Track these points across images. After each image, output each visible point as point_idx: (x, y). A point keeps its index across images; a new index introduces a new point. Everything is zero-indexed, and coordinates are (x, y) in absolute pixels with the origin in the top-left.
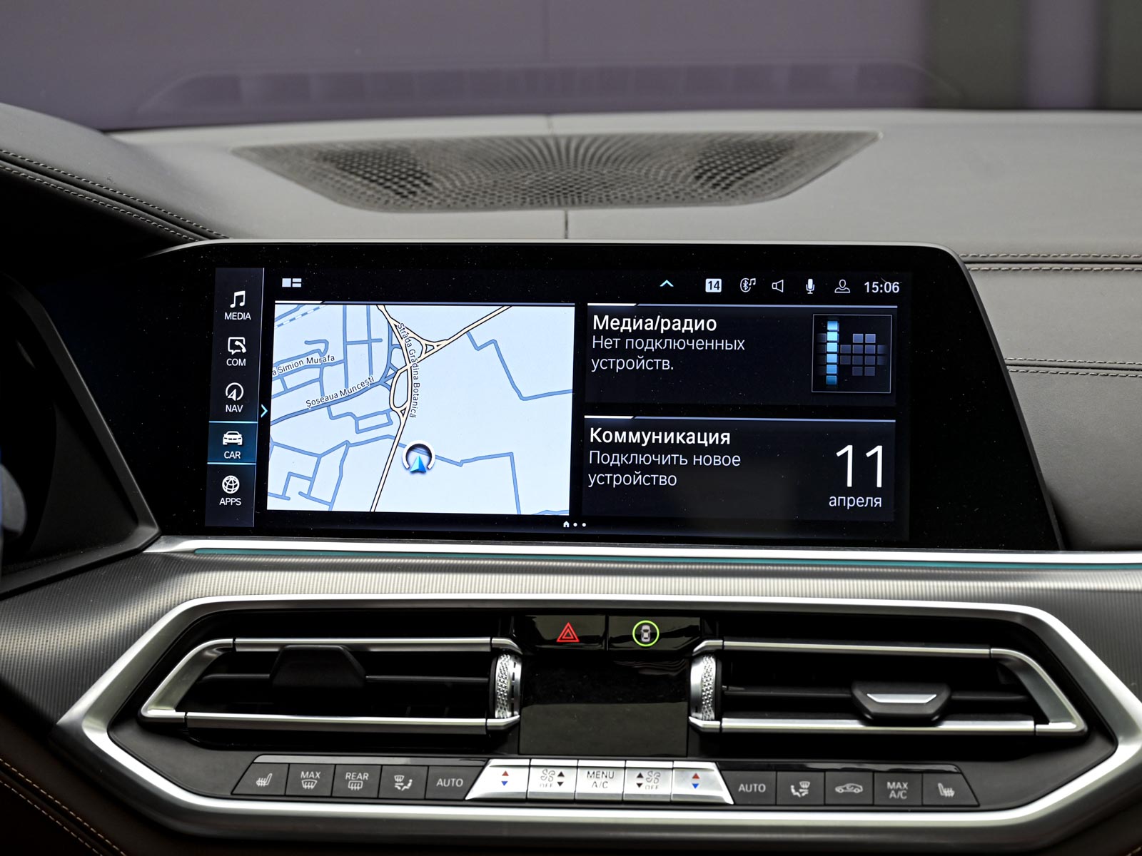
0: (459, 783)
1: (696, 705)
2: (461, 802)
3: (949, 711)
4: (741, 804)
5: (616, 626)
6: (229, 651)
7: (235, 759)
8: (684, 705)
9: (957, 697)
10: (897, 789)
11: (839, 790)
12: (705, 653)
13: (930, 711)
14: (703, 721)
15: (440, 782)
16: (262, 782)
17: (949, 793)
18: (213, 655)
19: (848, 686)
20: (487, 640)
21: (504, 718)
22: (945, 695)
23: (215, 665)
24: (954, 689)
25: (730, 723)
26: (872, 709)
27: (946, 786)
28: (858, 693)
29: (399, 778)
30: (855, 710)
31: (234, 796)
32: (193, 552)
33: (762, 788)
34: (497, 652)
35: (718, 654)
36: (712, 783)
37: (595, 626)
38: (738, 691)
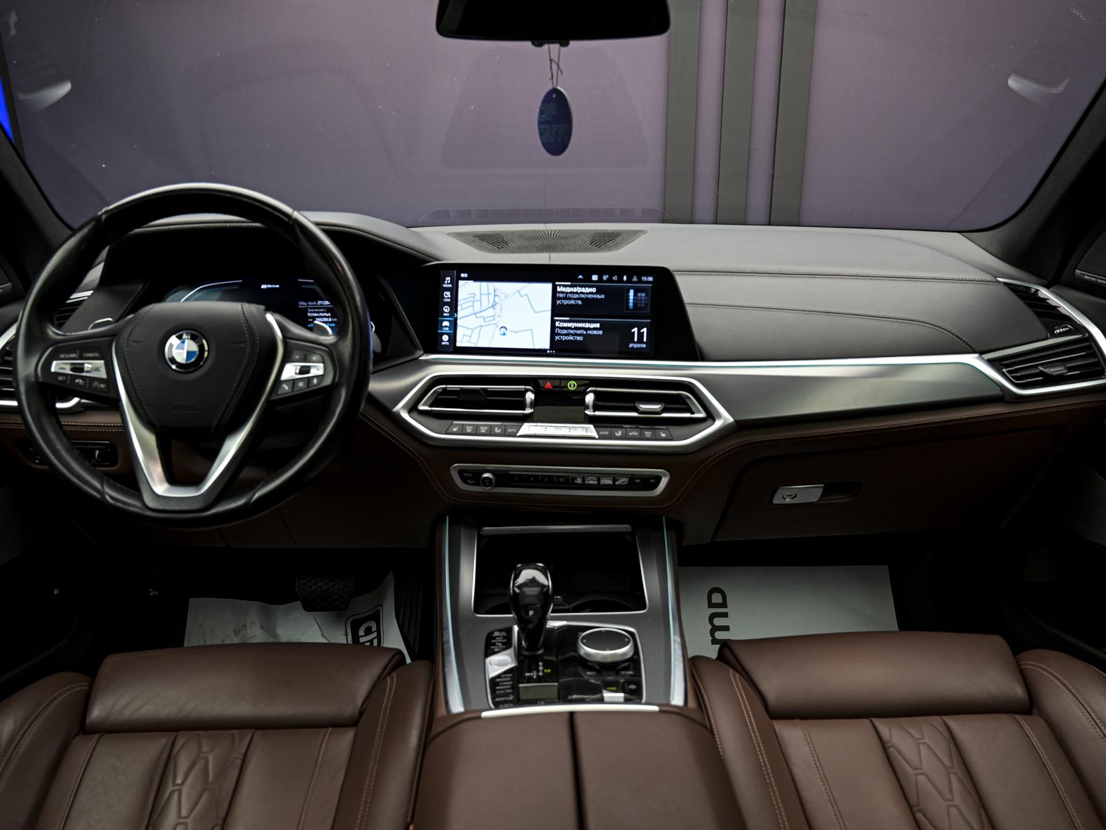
0: (514, 430)
1: (587, 407)
2: (514, 435)
3: (664, 410)
4: (601, 437)
5: (563, 383)
6: (445, 389)
7: (447, 422)
8: (584, 407)
9: (668, 406)
10: (648, 434)
11: (630, 434)
12: (590, 392)
13: (659, 410)
14: (589, 412)
15: (509, 430)
16: (455, 430)
17: (664, 435)
18: (440, 390)
19: (634, 402)
20: (523, 387)
21: (528, 411)
22: (663, 405)
23: (441, 394)
24: (666, 403)
25: (598, 413)
26: (641, 410)
27: (663, 433)
28: (637, 405)
29: (496, 429)
30: (636, 410)
31: (446, 434)
32: (434, 359)
33: (607, 433)
34: (527, 391)
35: (594, 392)
36: (592, 432)
37: (557, 383)
38: (600, 403)
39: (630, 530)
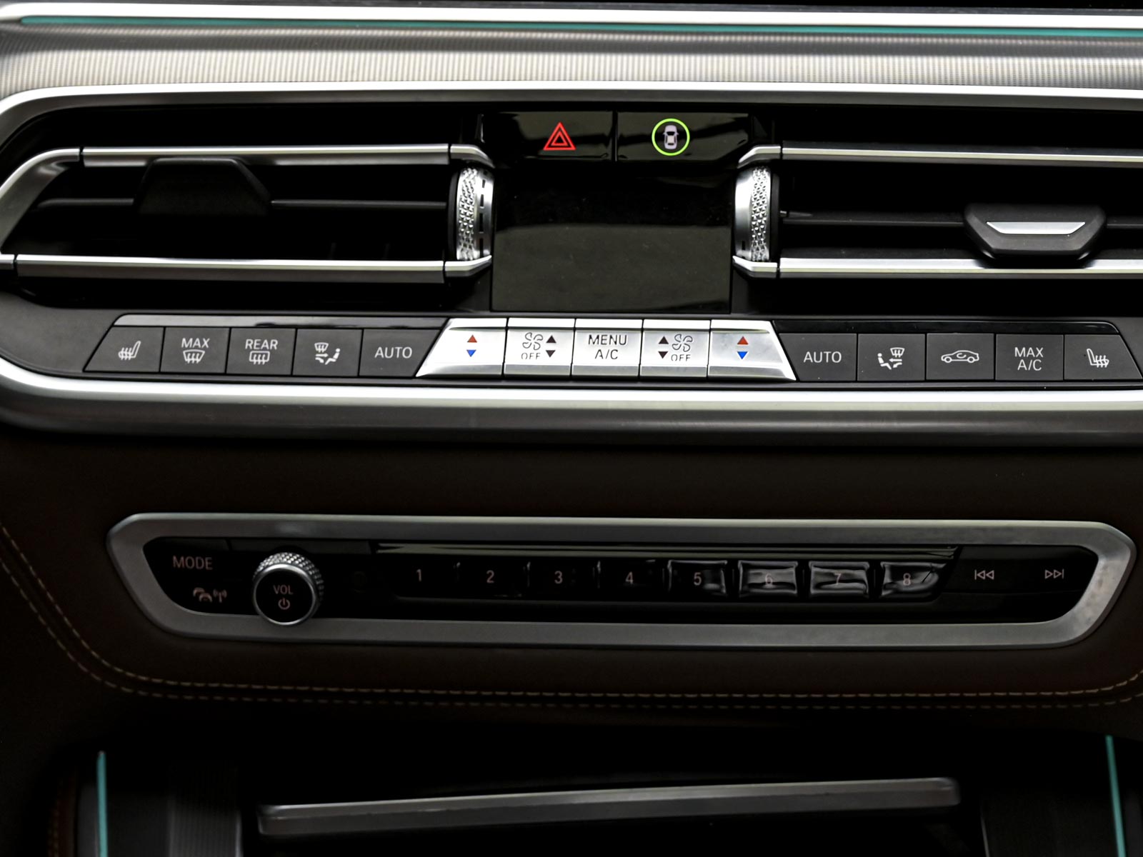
0: (406, 353)
1: (742, 238)
2: (409, 378)
3: (1099, 247)
4: (806, 379)
5: (628, 124)
6: (74, 166)
7: (90, 321)
8: (723, 233)
9: (1113, 224)
10: (1028, 355)
11: (946, 358)
12: (755, 165)
13: (1076, 246)
14: (753, 261)
15: (380, 352)
16: (126, 354)
17: (1101, 362)
18: (52, 172)
19: (960, 210)
20: (443, 148)
21: (468, 259)
22: (1096, 224)
23: (56, 187)
24: (1109, 213)
25: (792, 265)
26: (994, 244)
27: (1097, 353)
28: (974, 221)
29: (321, 347)
30: (969, 245)
31: (87, 374)
32: (18, 21)
33: (836, 357)
34: (459, 165)
35: (775, 167)
36: (766, 351)
37: (599, 123)
38: (802, 218)
39: (954, 801)
